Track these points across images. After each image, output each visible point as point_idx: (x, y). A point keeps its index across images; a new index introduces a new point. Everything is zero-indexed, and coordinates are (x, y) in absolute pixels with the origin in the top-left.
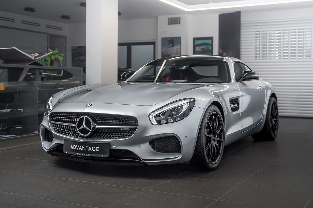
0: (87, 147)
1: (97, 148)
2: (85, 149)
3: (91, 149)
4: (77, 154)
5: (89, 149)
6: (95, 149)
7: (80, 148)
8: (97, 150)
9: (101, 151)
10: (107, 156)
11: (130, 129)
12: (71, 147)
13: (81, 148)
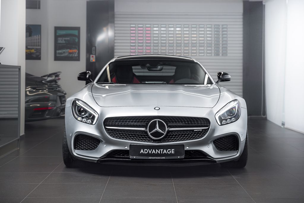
0: (162, 150)
1: (173, 150)
2: (159, 153)
3: (166, 152)
4: (150, 158)
5: (164, 152)
6: (170, 152)
7: (153, 152)
8: (173, 152)
9: (176, 153)
10: (183, 157)
11: (203, 130)
12: (141, 152)
13: (155, 152)
